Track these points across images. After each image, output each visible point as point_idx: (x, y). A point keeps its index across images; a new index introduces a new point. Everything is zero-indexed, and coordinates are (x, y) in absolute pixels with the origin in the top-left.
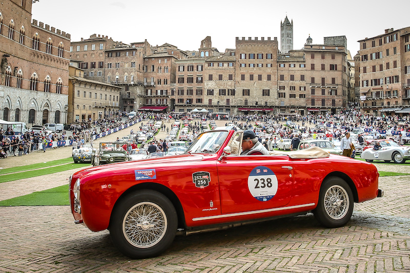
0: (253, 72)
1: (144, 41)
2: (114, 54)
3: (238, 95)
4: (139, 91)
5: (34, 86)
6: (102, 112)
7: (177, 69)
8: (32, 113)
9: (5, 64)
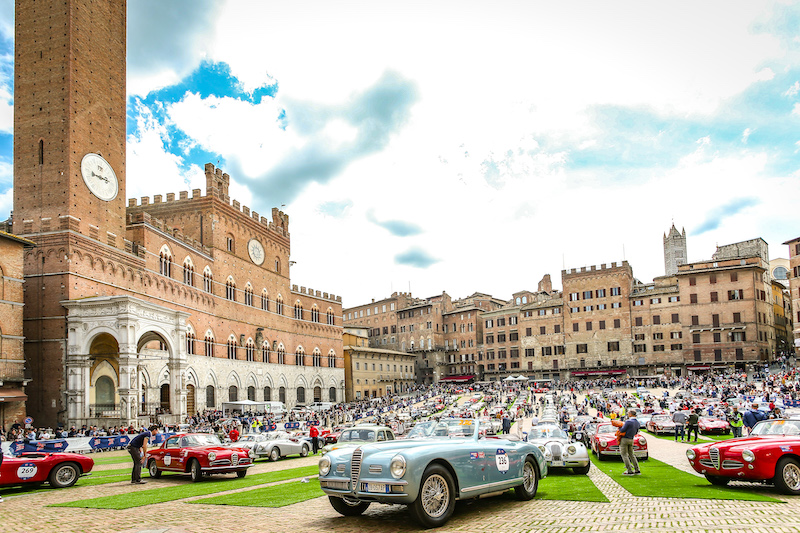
0: (591, 317)
1: (441, 294)
2: (407, 315)
3: (570, 353)
4: (438, 358)
5: (300, 360)
6: (391, 386)
7: (484, 325)
8: (301, 392)
9: (260, 339)
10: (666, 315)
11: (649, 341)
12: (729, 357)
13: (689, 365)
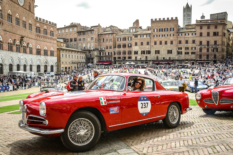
0: (162, 39)
1: (98, 25)
2: (82, 33)
3: (153, 54)
4: (96, 53)
5: (38, 52)
6: (76, 65)
7: (117, 40)
8: (39, 67)
9: (22, 42)
10: (190, 41)
11: (183, 50)
12: (211, 58)
13: (197, 60)
